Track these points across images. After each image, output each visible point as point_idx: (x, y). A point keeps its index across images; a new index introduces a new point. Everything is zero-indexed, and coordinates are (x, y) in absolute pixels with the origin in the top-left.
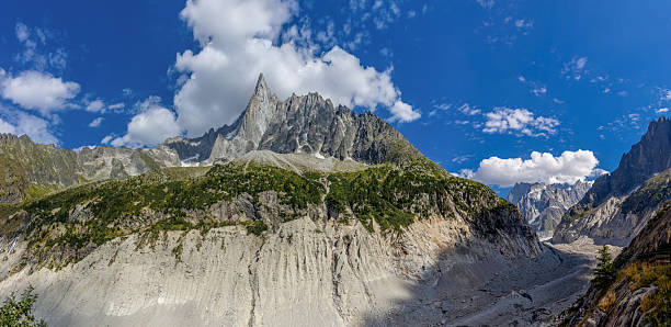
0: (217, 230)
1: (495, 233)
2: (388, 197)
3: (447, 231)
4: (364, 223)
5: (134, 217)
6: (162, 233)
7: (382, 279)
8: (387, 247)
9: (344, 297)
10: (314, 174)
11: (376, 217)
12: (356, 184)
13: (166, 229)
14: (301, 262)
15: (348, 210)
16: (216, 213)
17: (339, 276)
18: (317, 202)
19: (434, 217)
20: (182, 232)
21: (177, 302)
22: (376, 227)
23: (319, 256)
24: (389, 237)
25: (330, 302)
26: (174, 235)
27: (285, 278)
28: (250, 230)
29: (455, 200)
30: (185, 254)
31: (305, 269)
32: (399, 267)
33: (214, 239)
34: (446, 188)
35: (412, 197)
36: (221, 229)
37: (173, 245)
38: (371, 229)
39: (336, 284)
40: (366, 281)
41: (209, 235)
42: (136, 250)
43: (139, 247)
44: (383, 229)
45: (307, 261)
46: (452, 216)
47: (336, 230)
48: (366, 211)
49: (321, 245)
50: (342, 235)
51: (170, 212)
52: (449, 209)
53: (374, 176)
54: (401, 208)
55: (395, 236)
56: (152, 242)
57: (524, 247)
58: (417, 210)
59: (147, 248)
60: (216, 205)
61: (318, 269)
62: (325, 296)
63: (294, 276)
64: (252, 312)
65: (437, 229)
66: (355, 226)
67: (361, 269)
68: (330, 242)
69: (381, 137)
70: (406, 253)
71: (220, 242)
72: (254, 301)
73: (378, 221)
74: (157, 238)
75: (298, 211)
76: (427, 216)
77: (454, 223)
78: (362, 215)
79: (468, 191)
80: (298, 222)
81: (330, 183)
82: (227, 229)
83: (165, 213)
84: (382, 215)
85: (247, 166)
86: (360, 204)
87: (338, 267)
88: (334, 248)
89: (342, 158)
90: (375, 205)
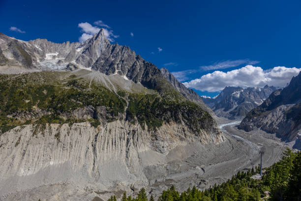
0: (77, 124)
1: (199, 131)
2: (153, 112)
3: (176, 129)
4: (141, 125)
5: (27, 112)
6: (47, 124)
7: (145, 151)
8: (149, 136)
9: (130, 158)
10: (123, 93)
11: (147, 122)
12: (140, 104)
13: (50, 123)
14: (114, 141)
15: (136, 118)
16: (76, 114)
17: (128, 149)
18: (122, 112)
19: (172, 122)
20: (59, 124)
21: (60, 162)
22: (146, 127)
23: (122, 139)
24: (151, 132)
25: (124, 160)
26: (54, 126)
27: (107, 148)
28: (92, 125)
29: (183, 114)
30: (62, 137)
31: (115, 145)
32: (153, 146)
33: (76, 129)
34: (179, 109)
35: (163, 113)
36: (79, 124)
37: (54, 132)
38: (143, 128)
39: (127, 152)
40: (139, 151)
41: (73, 127)
42: (33, 136)
43: (34, 133)
44: (149, 128)
45: (117, 142)
46: (180, 122)
47: (130, 127)
48: (143, 119)
49: (123, 135)
50: (132, 129)
51: (51, 111)
52: (179, 119)
53: (149, 100)
54: (158, 118)
55: (153, 132)
56: (42, 130)
57: (214, 138)
58: (165, 119)
59: (39, 135)
60: (77, 110)
61: (121, 145)
62: (122, 157)
63: (111, 148)
64: (94, 164)
65: (172, 128)
66: (137, 126)
67: (138, 146)
68: (126, 132)
69: (155, 77)
70: (157, 140)
71: (79, 131)
72: (94, 159)
73: (147, 124)
74: (45, 128)
75: (114, 117)
76: (168, 122)
77: (180, 126)
78: (141, 121)
79: (189, 110)
80: (114, 123)
81: (129, 100)
82: (82, 124)
83: (48, 111)
84: (149, 121)
85: (90, 84)
86: (141, 116)
87: (129, 145)
88: (128, 135)
89: (136, 82)
90: (147, 116)
